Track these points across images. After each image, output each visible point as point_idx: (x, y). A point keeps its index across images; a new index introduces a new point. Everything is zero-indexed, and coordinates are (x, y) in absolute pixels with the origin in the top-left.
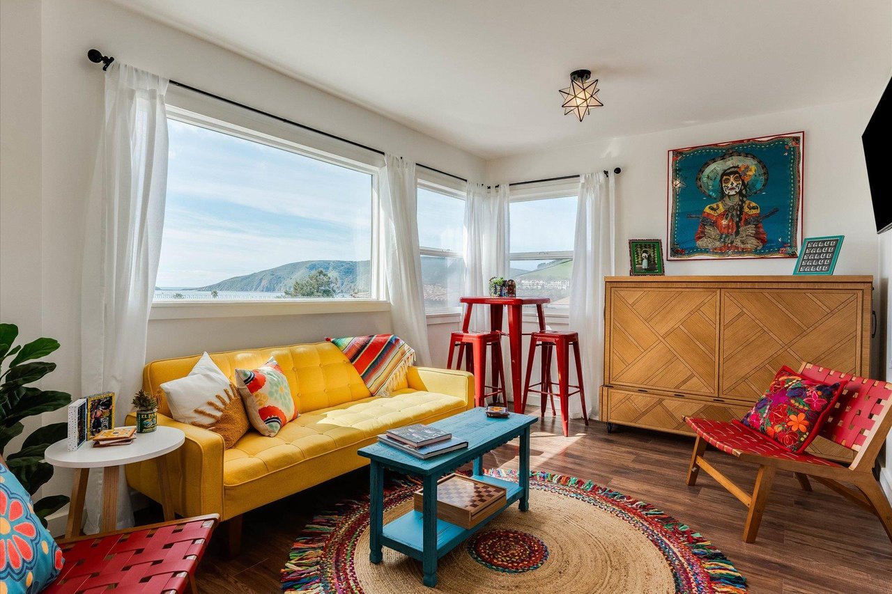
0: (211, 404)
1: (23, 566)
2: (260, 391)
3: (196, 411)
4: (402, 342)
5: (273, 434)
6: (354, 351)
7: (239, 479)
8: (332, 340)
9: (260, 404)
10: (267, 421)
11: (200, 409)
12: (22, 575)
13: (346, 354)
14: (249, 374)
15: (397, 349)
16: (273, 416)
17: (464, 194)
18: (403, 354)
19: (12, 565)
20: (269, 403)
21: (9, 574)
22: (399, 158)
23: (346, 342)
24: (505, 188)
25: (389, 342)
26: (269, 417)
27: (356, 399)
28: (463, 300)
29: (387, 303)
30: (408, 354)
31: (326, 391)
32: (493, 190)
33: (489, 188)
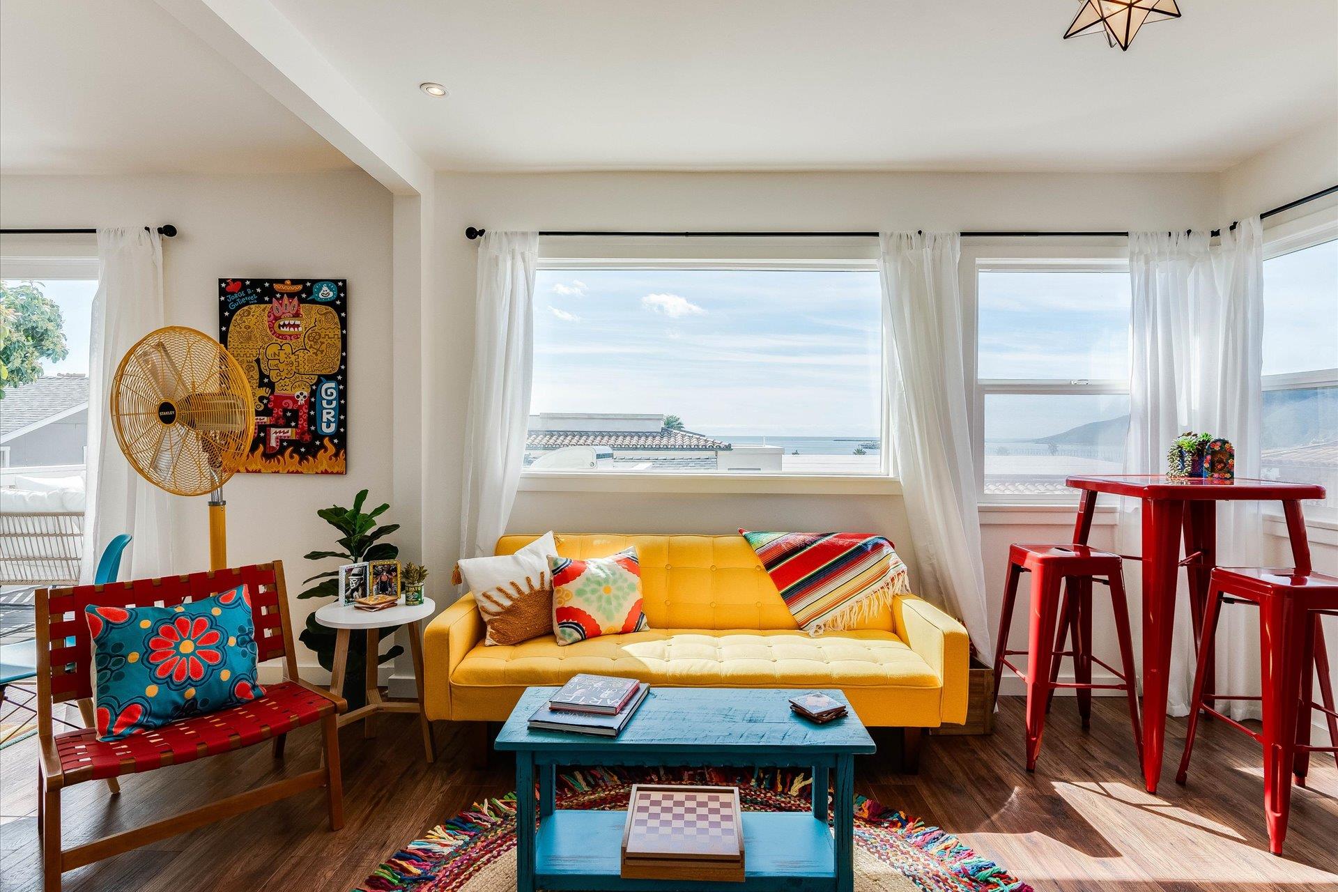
0: (500, 590)
1: (185, 682)
2: (564, 586)
3: (485, 595)
4: (887, 549)
5: (561, 642)
6: (774, 555)
7: (467, 680)
8: (744, 534)
9: (560, 602)
10: (562, 625)
11: (489, 593)
12: (181, 688)
13: (761, 556)
14: (560, 563)
15: (874, 559)
16: (571, 621)
17: (1125, 261)
18: (884, 572)
19: (174, 677)
20: (574, 603)
21: (167, 682)
22: (914, 233)
23: (767, 539)
24: (1251, 226)
25: (860, 547)
26: (565, 621)
27: (764, 627)
28: (1075, 484)
29: (894, 482)
30: (892, 573)
31: (714, 605)
32: (1225, 235)
33: (1215, 234)
